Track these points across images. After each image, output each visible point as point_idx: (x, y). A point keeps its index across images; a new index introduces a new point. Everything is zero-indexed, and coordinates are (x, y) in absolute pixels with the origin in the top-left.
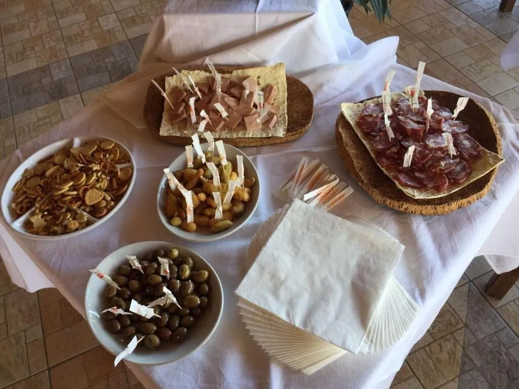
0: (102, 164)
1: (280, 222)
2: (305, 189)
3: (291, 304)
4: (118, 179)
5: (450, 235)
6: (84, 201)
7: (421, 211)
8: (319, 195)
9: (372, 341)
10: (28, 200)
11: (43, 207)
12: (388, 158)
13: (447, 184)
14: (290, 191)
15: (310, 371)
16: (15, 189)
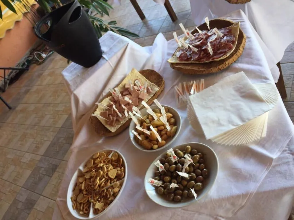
0: (102, 162)
1: (193, 108)
2: (188, 94)
3: (231, 122)
4: (114, 161)
5: (251, 58)
6: (111, 179)
7: (233, 60)
8: (194, 91)
9: (271, 102)
10: (85, 205)
11: (95, 199)
12: (203, 58)
13: (232, 44)
14: (183, 100)
15: (264, 134)
16: (75, 208)
